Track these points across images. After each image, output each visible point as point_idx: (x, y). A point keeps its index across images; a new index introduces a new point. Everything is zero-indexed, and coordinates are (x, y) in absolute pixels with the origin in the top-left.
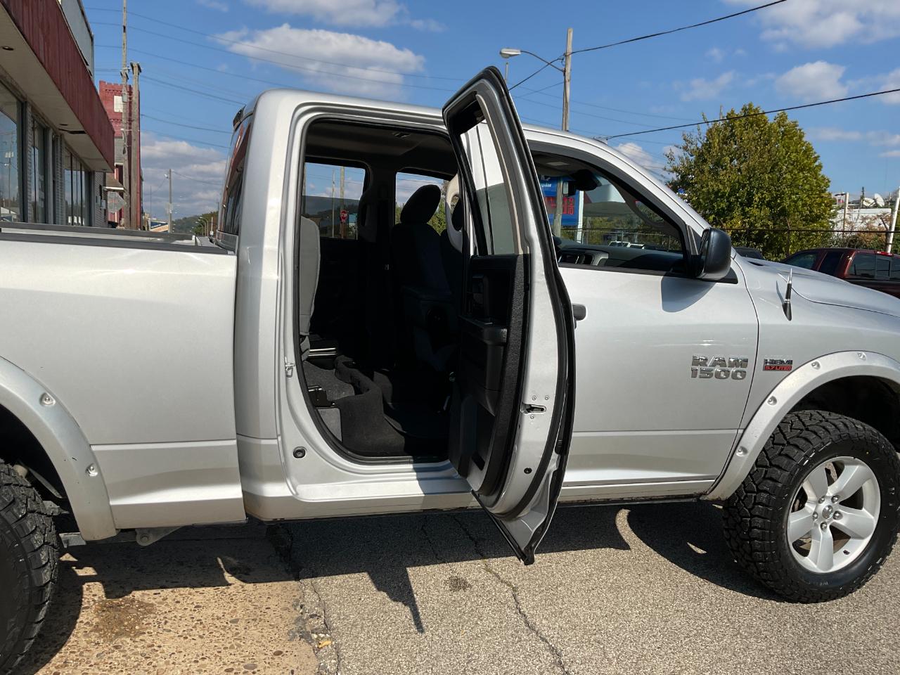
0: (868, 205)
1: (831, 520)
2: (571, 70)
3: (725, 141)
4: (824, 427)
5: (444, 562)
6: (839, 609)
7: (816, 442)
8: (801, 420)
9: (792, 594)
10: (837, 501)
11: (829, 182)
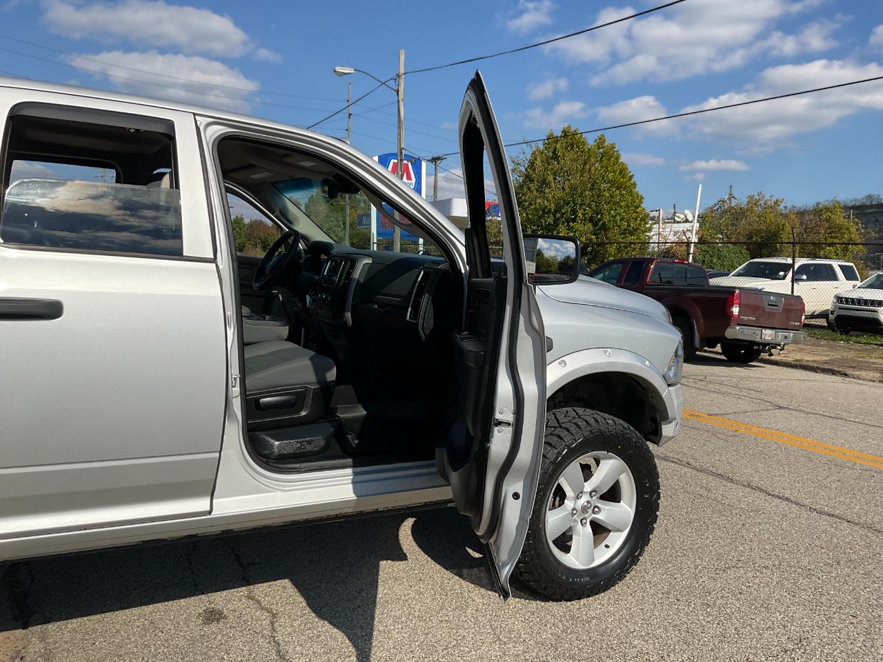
0: (680, 220)
1: (590, 515)
2: (404, 90)
3: (547, 161)
4: (576, 424)
5: (203, 594)
6: (600, 604)
7: (568, 438)
8: (556, 418)
9: (554, 594)
10: (594, 496)
11: (643, 198)
